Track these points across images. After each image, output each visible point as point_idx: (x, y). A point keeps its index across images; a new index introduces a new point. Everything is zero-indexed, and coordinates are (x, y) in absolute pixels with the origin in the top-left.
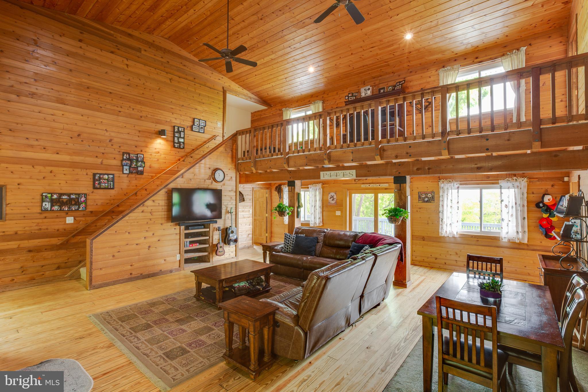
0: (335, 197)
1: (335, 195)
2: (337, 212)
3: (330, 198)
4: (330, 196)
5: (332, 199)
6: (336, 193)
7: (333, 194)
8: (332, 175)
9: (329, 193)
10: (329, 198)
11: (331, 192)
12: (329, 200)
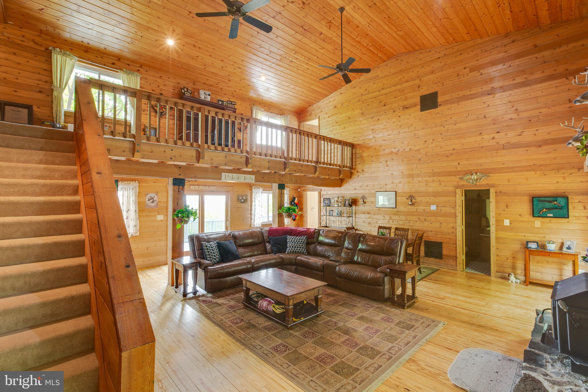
0: (156, 198)
1: (156, 196)
2: (158, 216)
3: (149, 200)
4: (148, 197)
5: (151, 201)
6: (157, 195)
7: (152, 195)
8: (234, 177)
9: (147, 194)
10: (147, 199)
11: (150, 193)
12: (147, 202)
